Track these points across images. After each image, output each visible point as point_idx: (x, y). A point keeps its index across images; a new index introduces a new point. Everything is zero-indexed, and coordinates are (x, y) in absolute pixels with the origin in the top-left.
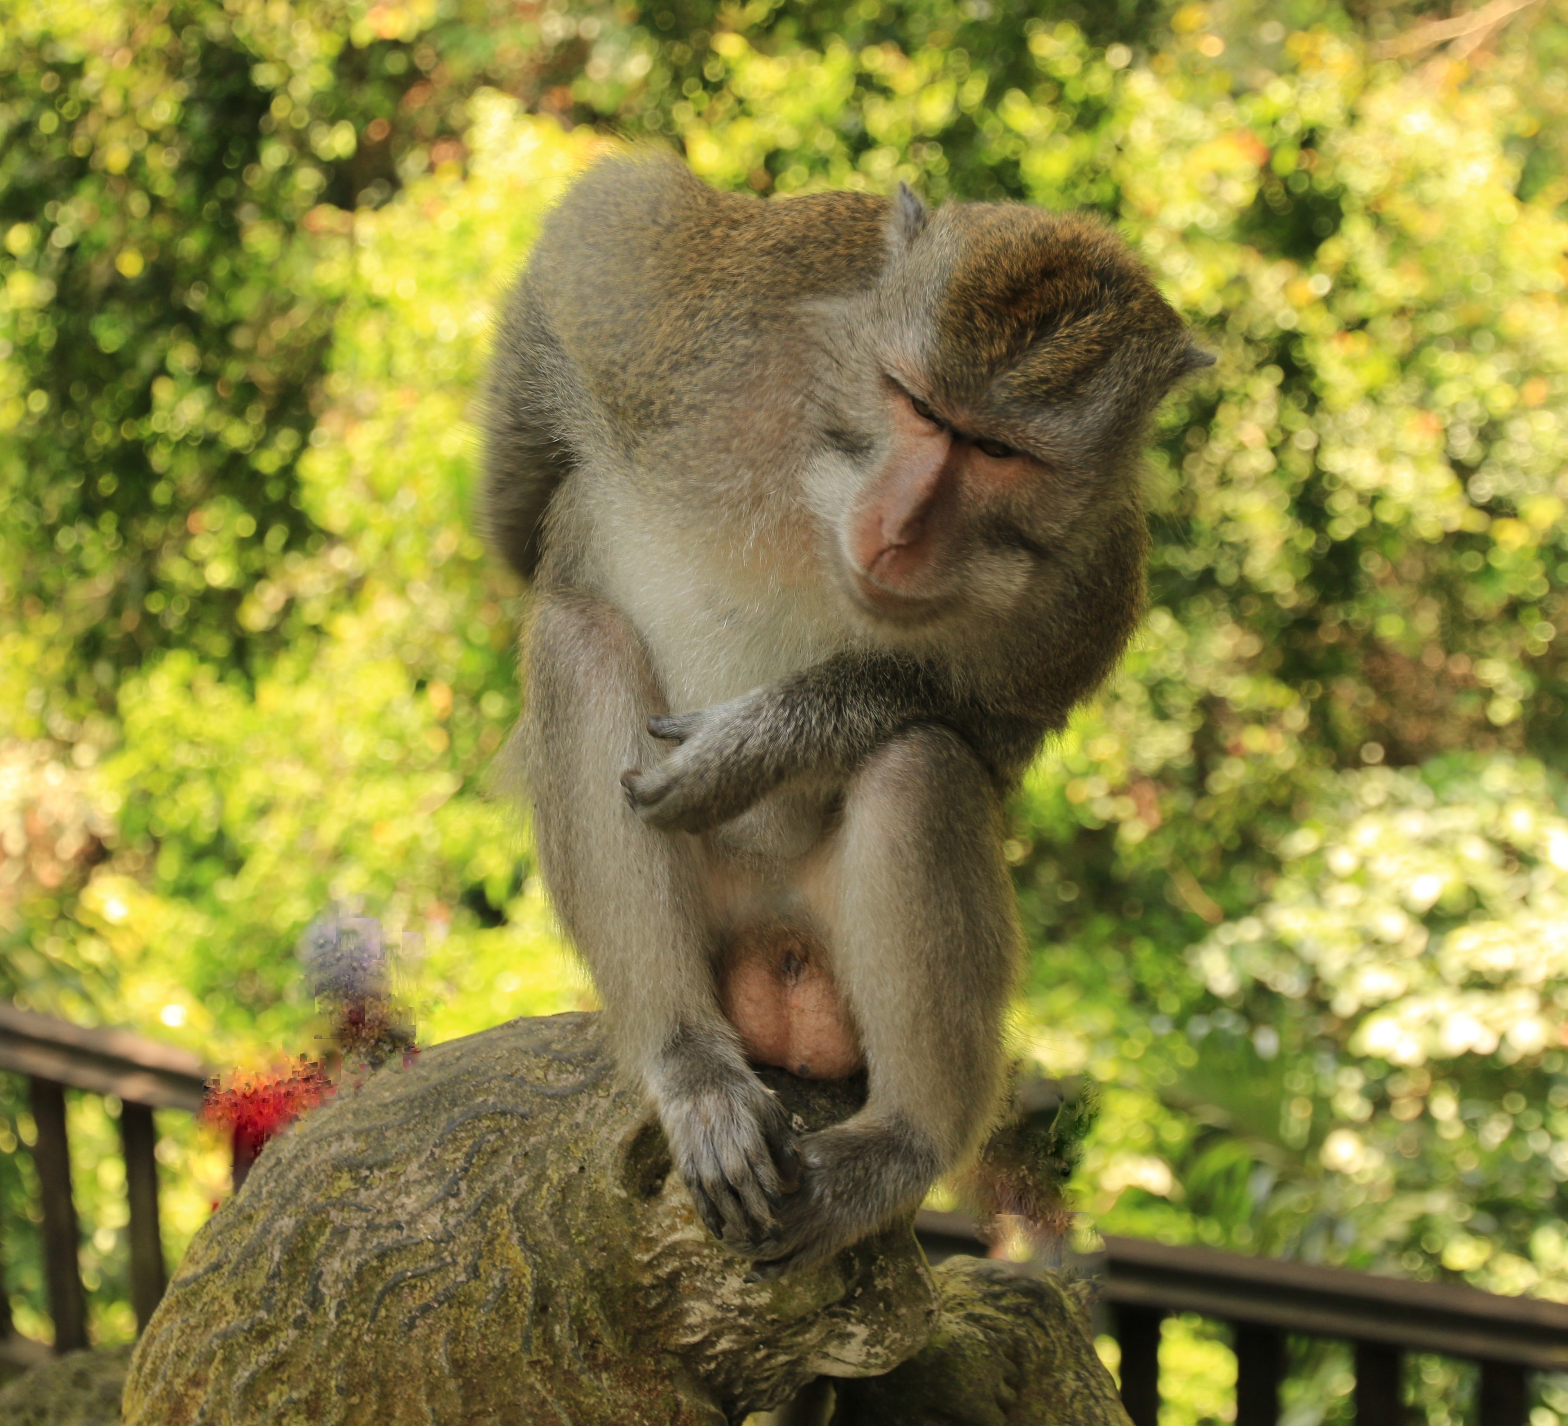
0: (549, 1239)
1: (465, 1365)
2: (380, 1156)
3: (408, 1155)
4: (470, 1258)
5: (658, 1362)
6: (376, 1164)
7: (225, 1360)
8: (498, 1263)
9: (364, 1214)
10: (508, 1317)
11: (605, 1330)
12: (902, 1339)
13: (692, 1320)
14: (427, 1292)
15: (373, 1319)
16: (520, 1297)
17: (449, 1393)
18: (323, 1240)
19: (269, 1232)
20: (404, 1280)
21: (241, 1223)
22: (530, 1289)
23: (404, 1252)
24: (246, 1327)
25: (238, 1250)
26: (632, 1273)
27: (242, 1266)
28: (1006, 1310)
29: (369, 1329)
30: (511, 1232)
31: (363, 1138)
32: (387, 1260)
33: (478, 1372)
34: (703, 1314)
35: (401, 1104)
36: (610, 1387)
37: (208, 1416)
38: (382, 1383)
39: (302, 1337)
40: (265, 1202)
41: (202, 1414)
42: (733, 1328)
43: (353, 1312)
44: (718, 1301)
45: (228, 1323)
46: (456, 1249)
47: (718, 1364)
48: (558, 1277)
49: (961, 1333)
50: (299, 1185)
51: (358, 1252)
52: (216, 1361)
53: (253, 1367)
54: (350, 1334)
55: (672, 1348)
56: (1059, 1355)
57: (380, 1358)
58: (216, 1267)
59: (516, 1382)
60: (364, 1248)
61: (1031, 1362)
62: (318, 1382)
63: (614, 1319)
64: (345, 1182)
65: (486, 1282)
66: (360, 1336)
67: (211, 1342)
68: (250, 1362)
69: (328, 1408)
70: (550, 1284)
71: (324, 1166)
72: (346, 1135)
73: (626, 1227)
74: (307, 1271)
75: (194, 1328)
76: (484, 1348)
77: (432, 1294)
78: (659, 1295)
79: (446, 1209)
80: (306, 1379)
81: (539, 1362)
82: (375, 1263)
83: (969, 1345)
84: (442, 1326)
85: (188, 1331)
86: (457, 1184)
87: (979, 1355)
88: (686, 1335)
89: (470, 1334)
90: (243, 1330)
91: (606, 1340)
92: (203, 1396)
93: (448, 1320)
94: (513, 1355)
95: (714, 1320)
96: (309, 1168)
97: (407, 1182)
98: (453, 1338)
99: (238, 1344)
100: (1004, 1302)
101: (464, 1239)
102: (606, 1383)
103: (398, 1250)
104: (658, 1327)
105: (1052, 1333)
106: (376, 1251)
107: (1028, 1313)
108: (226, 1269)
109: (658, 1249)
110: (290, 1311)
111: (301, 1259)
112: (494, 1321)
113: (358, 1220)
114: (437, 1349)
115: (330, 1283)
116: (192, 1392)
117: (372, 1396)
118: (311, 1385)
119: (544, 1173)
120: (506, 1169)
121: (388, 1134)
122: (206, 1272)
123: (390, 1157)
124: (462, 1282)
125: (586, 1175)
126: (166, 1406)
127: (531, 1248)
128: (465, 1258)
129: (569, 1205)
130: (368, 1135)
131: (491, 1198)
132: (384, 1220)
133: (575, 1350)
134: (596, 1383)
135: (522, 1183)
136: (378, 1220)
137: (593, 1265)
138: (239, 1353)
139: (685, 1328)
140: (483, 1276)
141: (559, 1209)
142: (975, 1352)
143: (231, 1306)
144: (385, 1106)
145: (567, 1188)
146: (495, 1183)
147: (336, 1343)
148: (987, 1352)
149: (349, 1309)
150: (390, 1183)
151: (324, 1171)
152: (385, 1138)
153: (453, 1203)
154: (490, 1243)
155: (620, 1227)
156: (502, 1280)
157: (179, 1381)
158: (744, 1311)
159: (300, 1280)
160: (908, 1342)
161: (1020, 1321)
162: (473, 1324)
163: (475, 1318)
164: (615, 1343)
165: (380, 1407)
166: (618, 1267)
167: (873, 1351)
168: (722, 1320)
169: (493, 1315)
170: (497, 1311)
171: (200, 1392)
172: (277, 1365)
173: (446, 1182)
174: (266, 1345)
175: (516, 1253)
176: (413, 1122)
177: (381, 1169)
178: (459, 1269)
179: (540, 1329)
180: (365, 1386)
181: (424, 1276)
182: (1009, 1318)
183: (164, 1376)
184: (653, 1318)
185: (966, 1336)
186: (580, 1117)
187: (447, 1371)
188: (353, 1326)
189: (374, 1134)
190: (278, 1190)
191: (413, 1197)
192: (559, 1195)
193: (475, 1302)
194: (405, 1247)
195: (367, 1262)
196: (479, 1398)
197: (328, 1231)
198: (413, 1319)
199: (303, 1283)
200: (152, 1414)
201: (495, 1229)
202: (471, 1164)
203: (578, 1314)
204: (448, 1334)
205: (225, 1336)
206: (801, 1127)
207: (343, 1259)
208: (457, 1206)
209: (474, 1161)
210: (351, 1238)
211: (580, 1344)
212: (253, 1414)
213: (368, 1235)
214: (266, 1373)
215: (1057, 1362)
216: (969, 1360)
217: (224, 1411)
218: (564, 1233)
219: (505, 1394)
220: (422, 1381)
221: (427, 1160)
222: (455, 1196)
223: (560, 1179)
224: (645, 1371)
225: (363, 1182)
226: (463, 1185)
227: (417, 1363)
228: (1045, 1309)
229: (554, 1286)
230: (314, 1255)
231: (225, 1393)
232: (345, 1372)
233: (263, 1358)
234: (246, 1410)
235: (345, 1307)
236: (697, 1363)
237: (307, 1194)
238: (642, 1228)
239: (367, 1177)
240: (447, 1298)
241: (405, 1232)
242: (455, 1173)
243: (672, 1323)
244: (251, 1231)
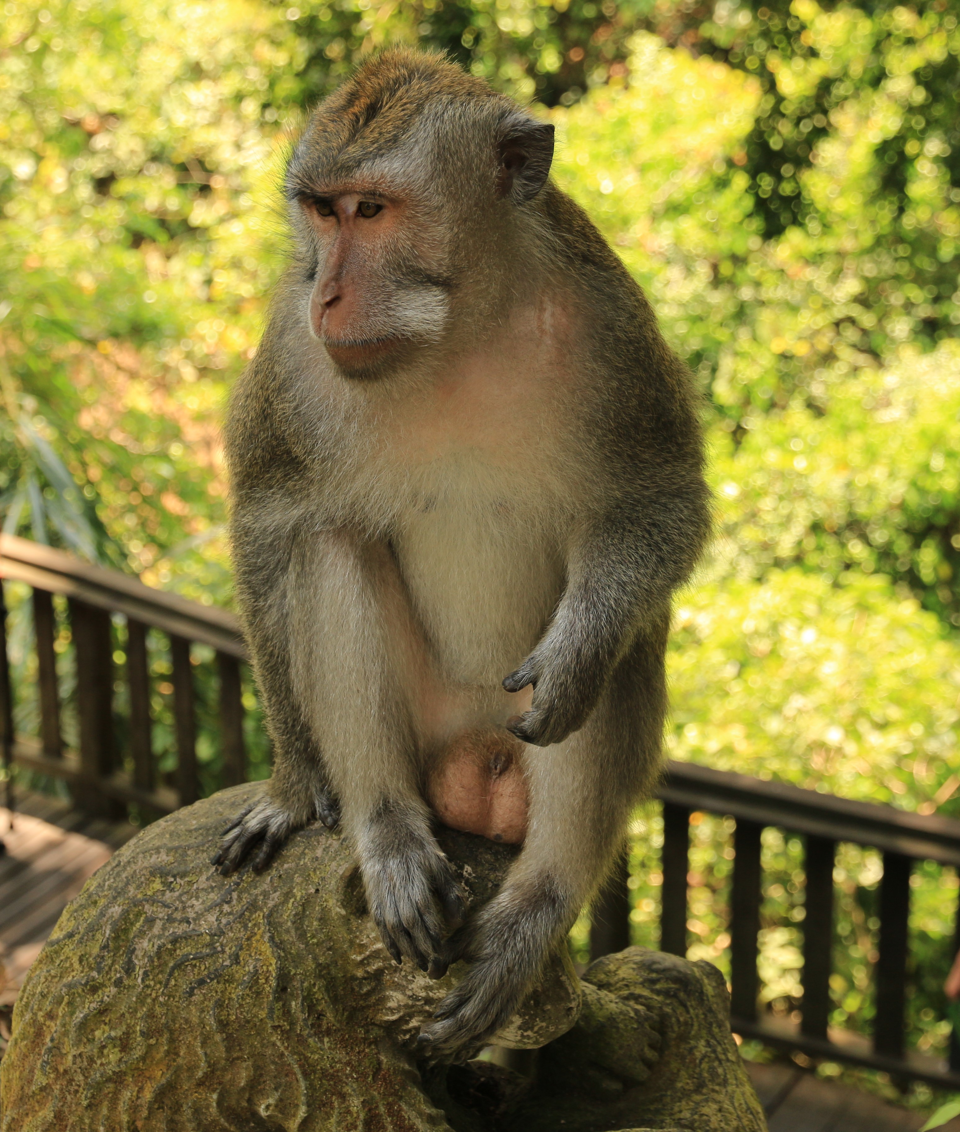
0: (291, 939)
1: (228, 1024)
2: (182, 868)
3: (201, 869)
4: (234, 949)
5: (367, 1032)
6: (178, 874)
7: (69, 1004)
8: (253, 954)
9: (166, 909)
10: (258, 994)
11: (328, 1007)
12: (547, 1027)
13: (391, 1004)
14: (203, 969)
15: (166, 986)
16: (267, 979)
17: (216, 1043)
18: (138, 925)
19: (104, 916)
20: (188, 961)
21: (89, 906)
22: (274, 975)
23: (189, 941)
24: (83, 982)
25: (85, 925)
26: (350, 968)
27: (86, 938)
28: (658, 992)
29: (163, 993)
30: (264, 932)
31: (172, 853)
32: (178, 945)
33: (237, 1030)
34: (398, 1001)
35: (201, 831)
36: (330, 1048)
37: (56, 1042)
38: (171, 1032)
39: (119, 993)
40: (106, 893)
41: (52, 1040)
42: (421, 1012)
43: (153, 979)
44: (410, 993)
45: (73, 977)
46: (225, 941)
47: (411, 1036)
48: (296, 967)
49: (618, 1011)
50: (127, 884)
51: (159, 937)
52: (64, 1003)
53: (86, 1011)
54: (151, 995)
55: (378, 1023)
56: (696, 1027)
57: (170, 1013)
58: (70, 935)
59: (264, 1039)
60: (163, 934)
61: (673, 1032)
62: (128, 1026)
63: (335, 1000)
64: (157, 885)
65: (244, 967)
66: (157, 997)
67: (61, 990)
68: (84, 1007)
69: (134, 1045)
70: (289, 972)
71: (144, 872)
72: (162, 850)
73: (346, 935)
74: (126, 947)
75: (54, 977)
76: (241, 1013)
77: (206, 973)
78: (369, 984)
79: (221, 912)
80: (121, 1023)
81: (279, 1026)
82: (169, 946)
83: (622, 1020)
84: (212, 996)
85: (49, 978)
86: (231, 894)
87: (629, 1027)
88: (387, 1015)
89: (232, 1003)
90: (81, 984)
91: (328, 1014)
92: (54, 1027)
93: (217, 992)
94: (262, 1020)
95: (406, 1006)
96: (135, 871)
97: (198, 889)
98: (219, 1005)
99: (78, 993)
100: (658, 986)
101: (231, 935)
102: (327, 1046)
103: (185, 938)
104: (368, 1007)
105: (691, 1011)
106: (171, 938)
107: (675, 996)
108: (77, 937)
109: (368, 953)
110: (113, 974)
111: (123, 937)
112: (248, 995)
113: (162, 913)
114: (208, 1012)
115: (140, 957)
116: (48, 1023)
117: (164, 1039)
118: (124, 1027)
119: (291, 891)
120: (266, 886)
121: (189, 852)
122: (64, 938)
123: (188, 869)
124: (227, 966)
125: (320, 895)
126: (32, 1030)
127: (277, 944)
128: (230, 949)
129: (307, 916)
130: (176, 852)
131: (253, 907)
132: (178, 915)
133: (305, 1020)
134: (319, 1045)
135: (276, 897)
136: (175, 915)
137: (322, 960)
138: (78, 999)
139: (386, 1009)
140: (242, 963)
141: (300, 918)
142: (626, 1026)
143: (76, 965)
144: (190, 831)
145: (306, 904)
146: (257, 895)
147: (141, 1000)
148: (635, 1026)
149: (151, 977)
150: (187, 888)
151: (144, 875)
152: (187, 855)
153: (226, 908)
154: (248, 939)
155: (342, 934)
156: (255, 967)
157: (41, 1013)
158: (428, 1001)
159: (121, 952)
160: (552, 1029)
161: (668, 1001)
162: (233, 996)
163: (236, 992)
164: (335, 1017)
165: (169, 1048)
166: (340, 962)
167: (525, 1034)
168: (413, 1006)
169: (247, 991)
170: (250, 989)
171: (53, 1024)
172: (102, 1012)
173: (222, 892)
174: (96, 996)
175: (266, 948)
176: (207, 845)
177: (181, 878)
178: (226, 956)
179: (281, 1003)
180: (159, 1032)
181: (200, 958)
182: (660, 998)
183: (32, 1009)
184: (365, 1000)
185: (621, 1013)
186: (319, 852)
187: (214, 1027)
188: (153, 989)
189: (180, 851)
190: (114, 885)
191: (201, 900)
192: (300, 908)
193: (237, 981)
194: (190, 936)
195: (164, 945)
196: (238, 1048)
197: (142, 919)
198: (192, 989)
199: (123, 955)
200: (24, 1034)
201: (254, 929)
202: (242, 880)
203: (309, 995)
204: (216, 1002)
205: (70, 986)
206: (470, 874)
207: (150, 940)
208: (229, 910)
209: (244, 878)
210: (156, 926)
211: (309, 1016)
212: (85, 1044)
213: (167, 924)
214: (95, 1016)
215: (693, 1033)
216: (621, 1031)
217: (66, 1039)
218: (302, 936)
219: (255, 1047)
220: (198, 1033)
221: (212, 874)
222: (228, 902)
223: (302, 897)
224: (357, 1038)
225: (168, 886)
226: (235, 895)
227: (195, 1020)
228: (688, 993)
229: (292, 973)
230: (131, 935)
231: (68, 1027)
232: (146, 1021)
233: (93, 1005)
234: (80, 1041)
235: (148, 976)
236: (397, 1034)
237: (132, 891)
238: (357, 937)
239: (172, 882)
240: (216, 977)
241: (192, 926)
242: (230, 886)
243: (378, 1005)
244: (94, 913)
